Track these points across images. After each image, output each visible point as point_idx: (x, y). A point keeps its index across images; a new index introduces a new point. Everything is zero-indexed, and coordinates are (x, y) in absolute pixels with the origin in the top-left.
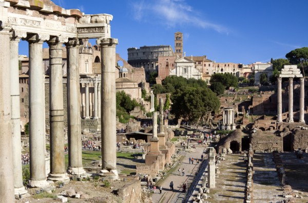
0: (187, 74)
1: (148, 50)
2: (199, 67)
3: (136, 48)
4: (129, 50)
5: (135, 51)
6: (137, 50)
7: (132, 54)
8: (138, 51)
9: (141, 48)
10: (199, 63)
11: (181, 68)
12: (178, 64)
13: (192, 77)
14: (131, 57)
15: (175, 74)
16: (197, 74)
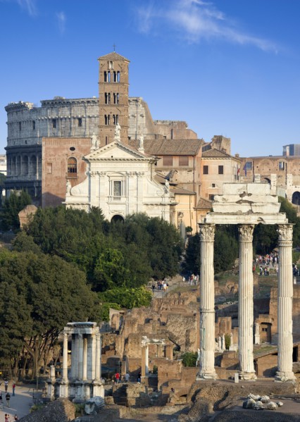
0: (123, 200)
1: (65, 112)
2: (183, 177)
3: (30, 106)
4: (11, 109)
5: (26, 116)
6: (34, 110)
7: (16, 126)
8: (34, 117)
9: (45, 103)
10: (181, 164)
11: (105, 181)
12: (93, 165)
13: (143, 209)
14: (16, 135)
15: (86, 200)
16: (159, 200)
